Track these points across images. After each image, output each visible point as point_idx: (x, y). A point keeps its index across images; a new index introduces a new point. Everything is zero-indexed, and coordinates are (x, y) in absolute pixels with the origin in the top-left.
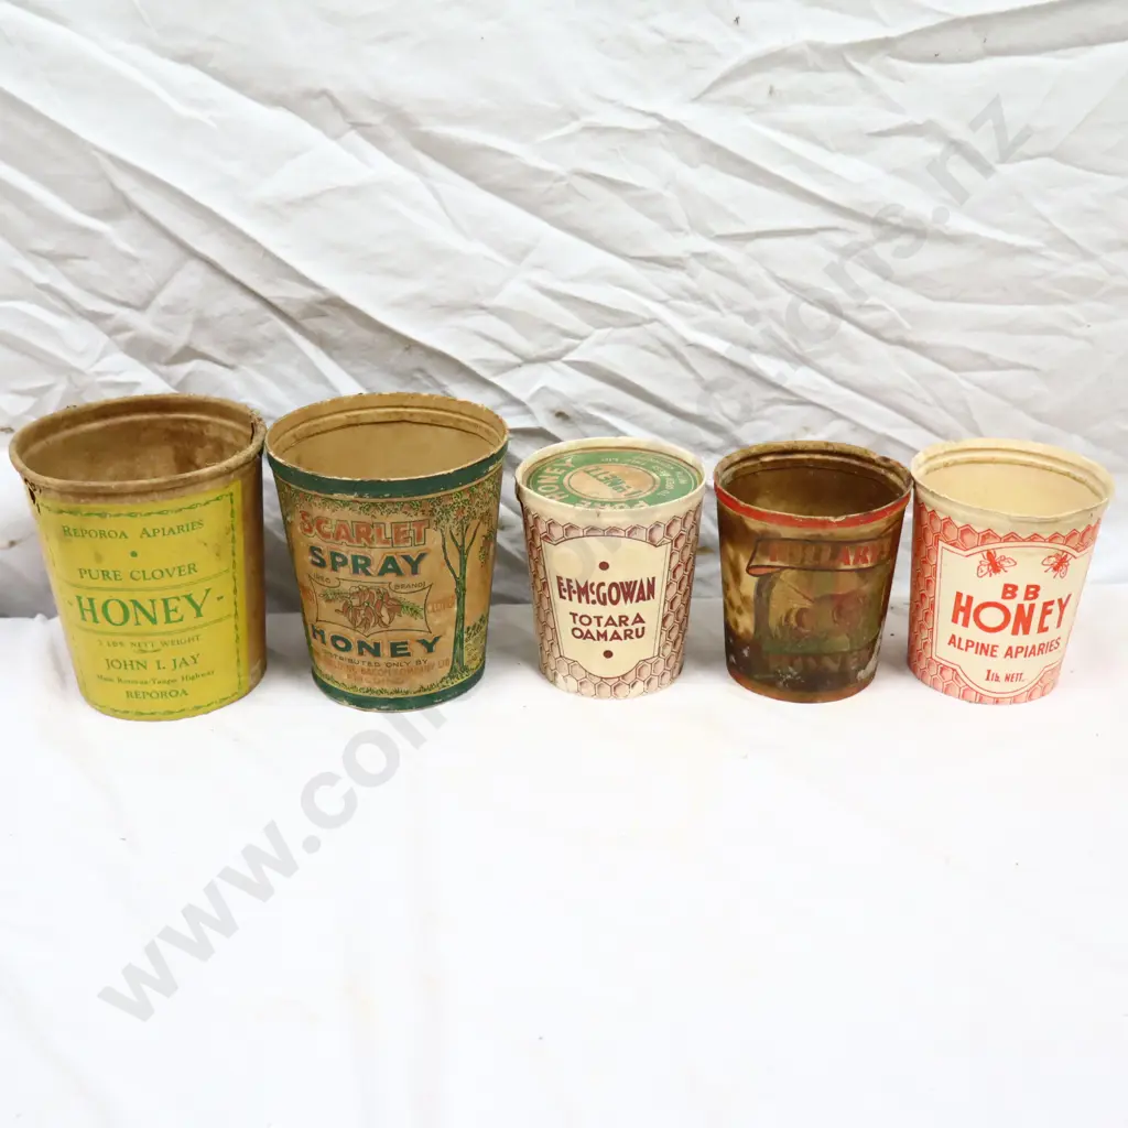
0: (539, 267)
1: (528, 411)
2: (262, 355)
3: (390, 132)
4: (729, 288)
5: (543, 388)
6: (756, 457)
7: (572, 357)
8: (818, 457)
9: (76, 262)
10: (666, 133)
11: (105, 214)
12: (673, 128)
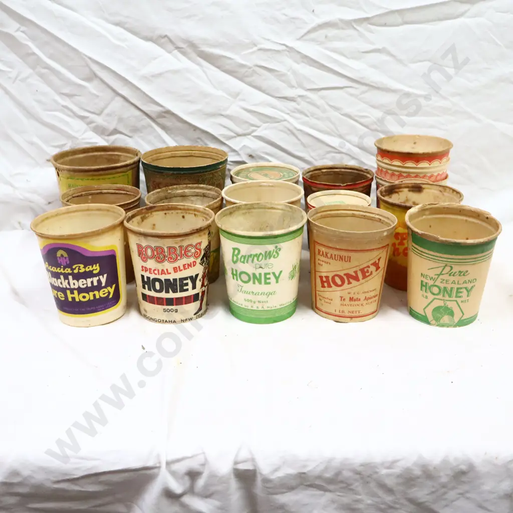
0: (244, 100)
1: (239, 154)
2: (142, 132)
3: (189, 50)
4: (312, 109)
5: (244, 145)
6: (320, 169)
7: (254, 134)
8: (343, 170)
9: (76, 97)
10: (288, 51)
11: (88, 79)
12: (291, 49)
